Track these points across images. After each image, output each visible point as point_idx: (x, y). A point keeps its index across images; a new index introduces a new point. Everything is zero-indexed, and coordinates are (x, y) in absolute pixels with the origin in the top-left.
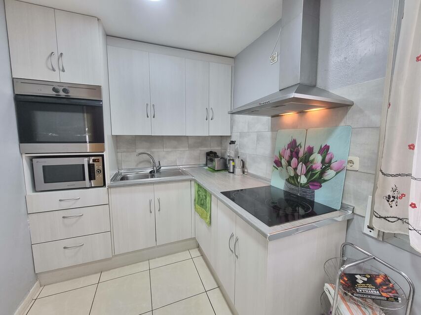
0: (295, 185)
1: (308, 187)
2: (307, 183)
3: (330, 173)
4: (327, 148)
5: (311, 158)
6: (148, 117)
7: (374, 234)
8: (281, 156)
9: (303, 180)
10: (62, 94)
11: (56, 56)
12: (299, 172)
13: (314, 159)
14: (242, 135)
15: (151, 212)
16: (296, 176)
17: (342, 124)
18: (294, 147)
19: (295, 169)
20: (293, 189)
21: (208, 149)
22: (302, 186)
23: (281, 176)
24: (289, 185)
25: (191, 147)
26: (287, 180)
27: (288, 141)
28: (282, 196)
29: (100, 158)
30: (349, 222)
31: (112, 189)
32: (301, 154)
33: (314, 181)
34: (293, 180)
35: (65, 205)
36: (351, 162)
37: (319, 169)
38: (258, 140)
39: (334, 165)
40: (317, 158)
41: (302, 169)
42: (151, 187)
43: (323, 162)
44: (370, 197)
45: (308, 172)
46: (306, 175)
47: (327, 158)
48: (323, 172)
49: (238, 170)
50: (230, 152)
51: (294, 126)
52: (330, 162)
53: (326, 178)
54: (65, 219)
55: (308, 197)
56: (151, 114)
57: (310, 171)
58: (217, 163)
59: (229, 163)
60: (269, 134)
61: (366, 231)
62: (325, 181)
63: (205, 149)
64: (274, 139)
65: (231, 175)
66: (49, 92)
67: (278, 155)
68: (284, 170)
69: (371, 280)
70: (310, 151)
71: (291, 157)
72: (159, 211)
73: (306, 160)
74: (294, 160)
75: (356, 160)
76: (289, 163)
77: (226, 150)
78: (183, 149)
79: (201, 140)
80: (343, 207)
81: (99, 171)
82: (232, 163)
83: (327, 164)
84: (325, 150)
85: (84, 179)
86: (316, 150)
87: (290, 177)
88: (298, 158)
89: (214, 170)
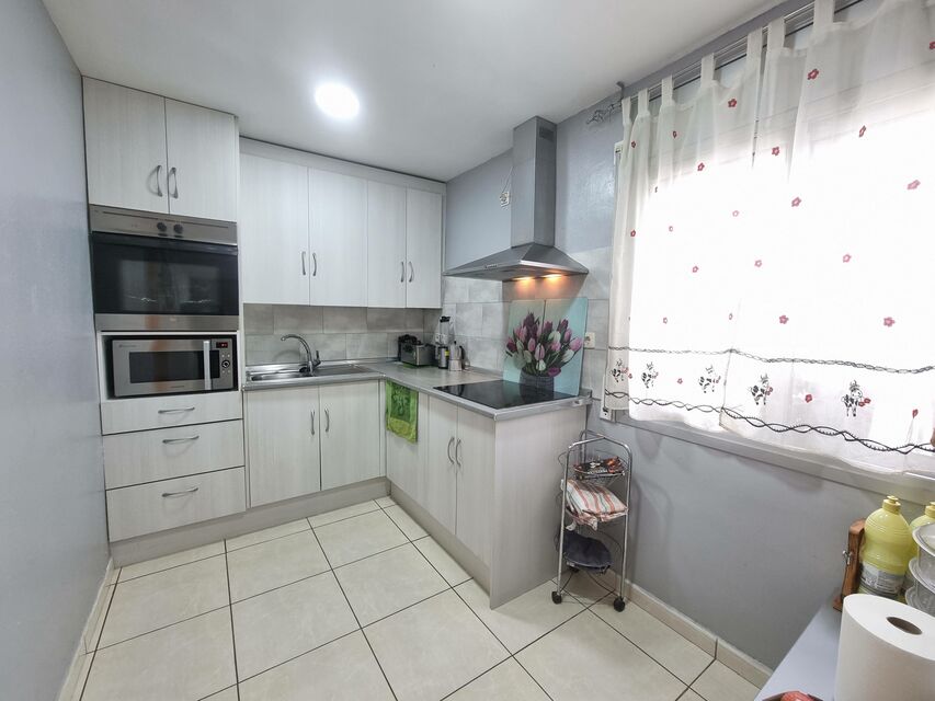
0: (533, 374)
1: (547, 375)
2: (546, 369)
3: (569, 353)
4: (566, 323)
5: (550, 337)
6: (304, 273)
7: (607, 417)
8: (516, 337)
9: (542, 366)
10: (171, 234)
11: (163, 173)
12: (537, 356)
13: (553, 338)
14: (459, 307)
15: (313, 433)
16: (535, 362)
17: (579, 295)
18: (530, 322)
19: (533, 353)
20: (530, 380)
21: (402, 332)
22: (541, 374)
23: (516, 362)
24: (527, 376)
25: (372, 327)
26: (524, 370)
27: (524, 316)
28: (517, 391)
29: (230, 341)
30: (588, 407)
31: (250, 394)
32: (539, 333)
33: (554, 365)
34: (529, 369)
35: (168, 420)
36: (588, 338)
37: (558, 350)
38: (484, 314)
39: (572, 343)
40: (556, 336)
41: (540, 350)
42: (314, 390)
43: (562, 341)
44: (604, 376)
45: (546, 355)
46: (544, 359)
47: (566, 335)
48: (562, 352)
49: (455, 364)
50: (440, 335)
51: (531, 296)
52: (569, 341)
53: (565, 360)
54: (168, 445)
55: (547, 387)
56: (310, 269)
57: (549, 353)
58: (418, 354)
59: (440, 353)
60: (499, 306)
61: (603, 415)
62: (564, 364)
63: (396, 331)
64: (507, 314)
65: (444, 371)
66: (151, 230)
67: (512, 336)
68: (520, 356)
69: (604, 464)
70: (549, 328)
71: (528, 338)
72: (327, 430)
73: (545, 341)
74: (532, 341)
75: (592, 336)
76: (526, 348)
77: (432, 332)
78: (359, 331)
79: (389, 316)
80: (582, 392)
81: (226, 363)
82: (444, 353)
83: (565, 344)
84: (563, 326)
85: (202, 376)
86: (555, 326)
87: (527, 364)
88: (535, 338)
89: (414, 366)
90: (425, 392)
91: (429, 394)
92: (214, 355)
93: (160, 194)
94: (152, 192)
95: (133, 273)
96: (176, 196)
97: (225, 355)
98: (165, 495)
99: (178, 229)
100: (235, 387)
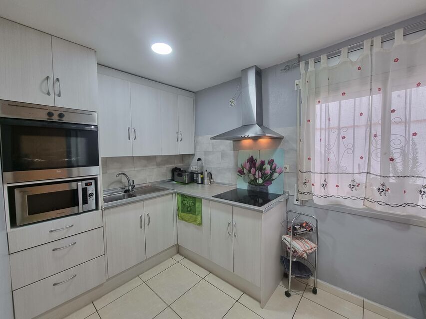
0: (255, 185)
1: (264, 185)
2: (263, 183)
3: (276, 175)
4: (272, 161)
5: (264, 167)
6: (129, 139)
7: (299, 203)
8: (243, 167)
9: (260, 181)
10: (55, 118)
11: (51, 81)
12: (257, 176)
13: (266, 168)
14: (206, 153)
15: (141, 227)
16: (256, 179)
17: (279, 148)
18: (252, 161)
19: (254, 175)
20: (254, 188)
21: (173, 166)
22: (260, 185)
23: (244, 180)
24: (252, 186)
26: (250, 183)
27: (248, 157)
28: (246, 193)
29: (93, 182)
30: (287, 200)
31: (106, 211)
32: (257, 165)
33: (268, 180)
34: (253, 182)
35: (56, 236)
36: (285, 168)
37: (269, 173)
38: (222, 156)
39: (277, 170)
40: (267, 167)
41: (258, 174)
43: (271, 169)
44: (296, 185)
45: (262, 176)
46: (261, 178)
47: (273, 166)
48: (272, 174)
49: (206, 181)
50: (194, 167)
51: (250, 148)
52: (275, 169)
53: (274, 178)
54: (56, 252)
55: (264, 191)
56: (132, 136)
57: (264, 176)
58: (186, 178)
59: (197, 176)
60: (232, 153)
61: (296, 202)
62: (273, 180)
63: (170, 166)
64: (236, 157)
65: (200, 185)
66: (43, 116)
67: (240, 167)
68: (246, 177)
69: (301, 226)
70: (263, 163)
71: (251, 168)
72: (148, 225)
73: (261, 168)
74: (253, 169)
75: (287, 166)
76: (249, 172)
77: (189, 165)
78: (152, 167)
79: (168, 159)
80: (285, 193)
81: (91, 195)
82: (200, 176)
83: (273, 170)
84: (271, 162)
85: (78, 205)
86: (266, 162)
87: (251, 180)
88: (255, 168)
89: (185, 184)
90: (205, 199)
91: (210, 200)
92: (85, 191)
93: (49, 94)
94: (44, 93)
95: (28, 144)
96: (59, 95)
97: (91, 189)
98: (54, 285)
99: (61, 116)
100: (97, 208)
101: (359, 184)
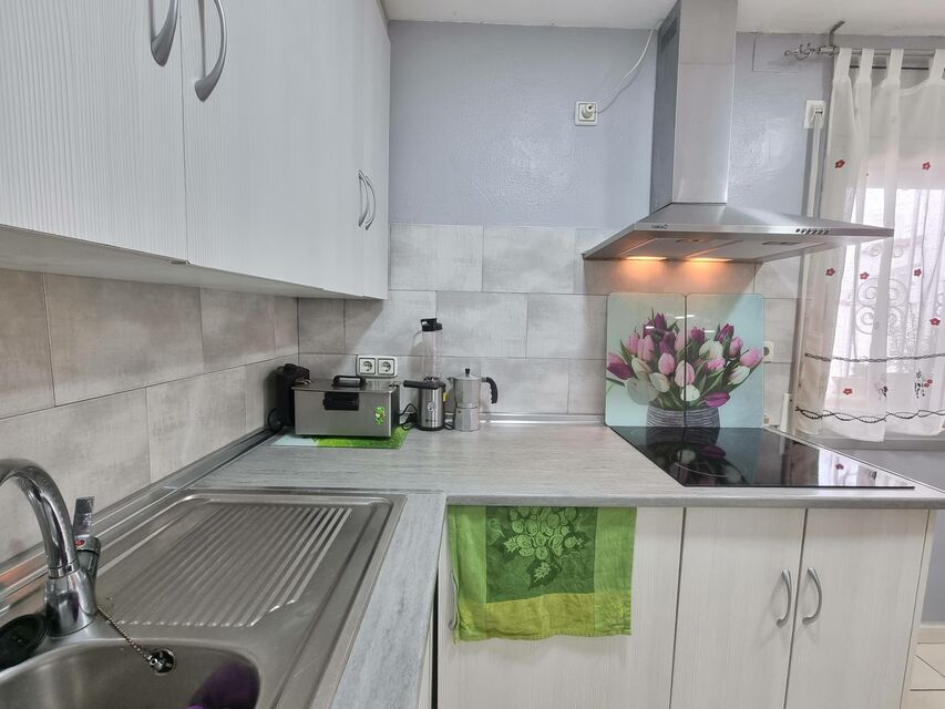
0: (675, 408)
1: (705, 406)
2: (702, 398)
3: (741, 372)
4: (729, 330)
5: (703, 349)
8: (628, 354)
9: (692, 394)
12: (679, 380)
13: (708, 352)
16: (676, 390)
17: (749, 291)
19: (671, 376)
20: (670, 419)
22: (686, 406)
23: (635, 395)
24: (661, 412)
26: (655, 404)
27: (646, 318)
32: (680, 345)
33: (716, 390)
34: (666, 400)
36: (766, 349)
37: (720, 368)
38: (533, 314)
39: (744, 357)
40: (714, 350)
41: (684, 372)
43: (726, 354)
45: (699, 377)
46: (696, 384)
47: (733, 345)
48: (728, 371)
50: (380, 359)
51: (653, 287)
52: (738, 354)
53: (735, 381)
55: (706, 424)
57: (703, 375)
62: (734, 386)
67: (618, 351)
68: (642, 383)
70: (699, 337)
71: (657, 353)
73: (692, 354)
74: (665, 360)
75: (770, 345)
76: (653, 366)
83: (733, 359)
84: (726, 333)
86: (710, 334)
87: (663, 395)
88: (673, 352)
89: (379, 440)
101: (930, 382)
